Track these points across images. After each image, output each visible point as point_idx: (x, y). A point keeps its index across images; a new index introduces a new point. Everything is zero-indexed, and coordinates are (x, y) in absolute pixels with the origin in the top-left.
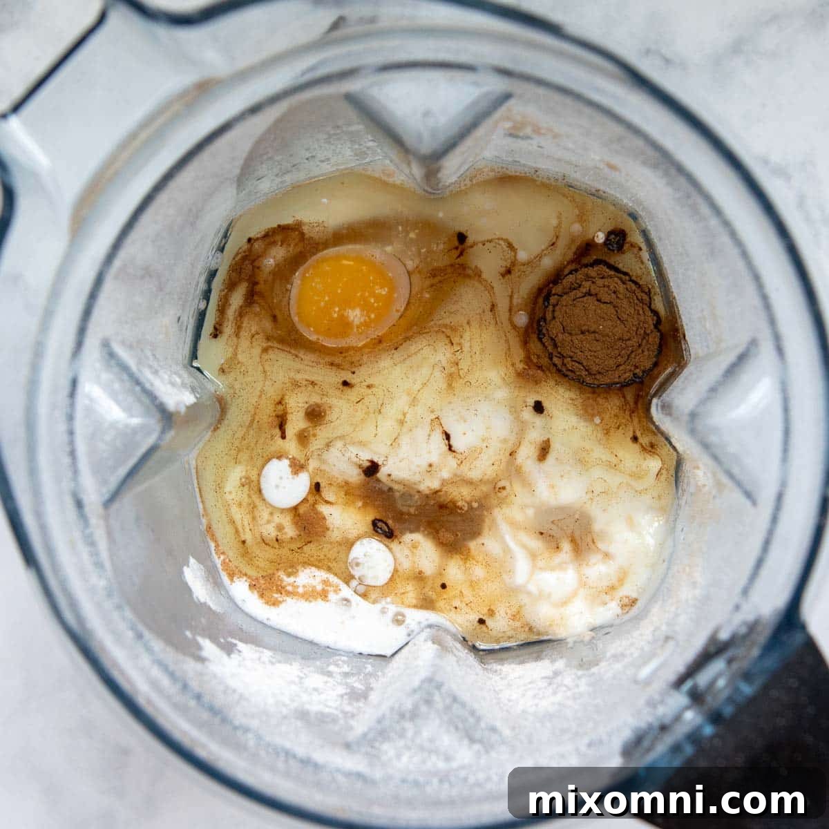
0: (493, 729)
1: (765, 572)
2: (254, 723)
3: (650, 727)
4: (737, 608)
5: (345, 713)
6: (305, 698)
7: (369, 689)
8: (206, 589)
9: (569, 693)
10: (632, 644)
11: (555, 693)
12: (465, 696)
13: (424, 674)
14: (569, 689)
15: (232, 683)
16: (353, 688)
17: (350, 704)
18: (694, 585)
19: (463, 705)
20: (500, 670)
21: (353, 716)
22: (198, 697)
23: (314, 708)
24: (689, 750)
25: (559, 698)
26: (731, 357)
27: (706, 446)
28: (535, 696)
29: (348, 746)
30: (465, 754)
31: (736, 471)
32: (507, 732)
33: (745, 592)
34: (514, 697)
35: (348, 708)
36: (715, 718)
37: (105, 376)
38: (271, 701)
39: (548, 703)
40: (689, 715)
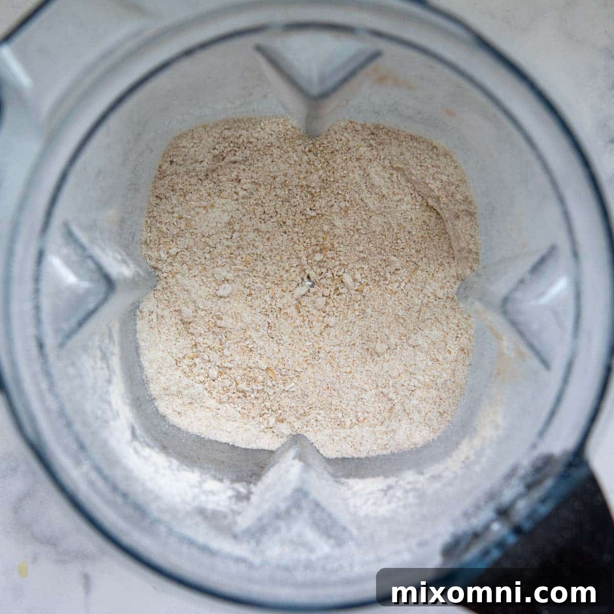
0: (344, 529)
1: (557, 421)
2: (166, 517)
3: (465, 533)
4: (534, 446)
5: (233, 512)
6: (203, 498)
7: (250, 493)
8: (133, 413)
9: (401, 503)
10: (447, 468)
11: (389, 502)
12: (324, 503)
13: (294, 484)
14: (400, 500)
15: (150, 485)
16: (238, 492)
17: (236, 504)
18: (497, 427)
19: (323, 510)
20: (347, 483)
21: (239, 513)
22: (125, 496)
23: (210, 506)
24: (496, 554)
25: (393, 506)
26: (536, 258)
27: (514, 324)
28: (374, 504)
29: (235, 537)
30: (324, 548)
31: (536, 344)
32: (355, 532)
33: (542, 434)
34: (358, 503)
35: (235, 507)
36: (517, 530)
37: (65, 251)
38: (178, 500)
39: (384, 509)
40: (496, 527)
